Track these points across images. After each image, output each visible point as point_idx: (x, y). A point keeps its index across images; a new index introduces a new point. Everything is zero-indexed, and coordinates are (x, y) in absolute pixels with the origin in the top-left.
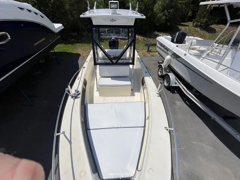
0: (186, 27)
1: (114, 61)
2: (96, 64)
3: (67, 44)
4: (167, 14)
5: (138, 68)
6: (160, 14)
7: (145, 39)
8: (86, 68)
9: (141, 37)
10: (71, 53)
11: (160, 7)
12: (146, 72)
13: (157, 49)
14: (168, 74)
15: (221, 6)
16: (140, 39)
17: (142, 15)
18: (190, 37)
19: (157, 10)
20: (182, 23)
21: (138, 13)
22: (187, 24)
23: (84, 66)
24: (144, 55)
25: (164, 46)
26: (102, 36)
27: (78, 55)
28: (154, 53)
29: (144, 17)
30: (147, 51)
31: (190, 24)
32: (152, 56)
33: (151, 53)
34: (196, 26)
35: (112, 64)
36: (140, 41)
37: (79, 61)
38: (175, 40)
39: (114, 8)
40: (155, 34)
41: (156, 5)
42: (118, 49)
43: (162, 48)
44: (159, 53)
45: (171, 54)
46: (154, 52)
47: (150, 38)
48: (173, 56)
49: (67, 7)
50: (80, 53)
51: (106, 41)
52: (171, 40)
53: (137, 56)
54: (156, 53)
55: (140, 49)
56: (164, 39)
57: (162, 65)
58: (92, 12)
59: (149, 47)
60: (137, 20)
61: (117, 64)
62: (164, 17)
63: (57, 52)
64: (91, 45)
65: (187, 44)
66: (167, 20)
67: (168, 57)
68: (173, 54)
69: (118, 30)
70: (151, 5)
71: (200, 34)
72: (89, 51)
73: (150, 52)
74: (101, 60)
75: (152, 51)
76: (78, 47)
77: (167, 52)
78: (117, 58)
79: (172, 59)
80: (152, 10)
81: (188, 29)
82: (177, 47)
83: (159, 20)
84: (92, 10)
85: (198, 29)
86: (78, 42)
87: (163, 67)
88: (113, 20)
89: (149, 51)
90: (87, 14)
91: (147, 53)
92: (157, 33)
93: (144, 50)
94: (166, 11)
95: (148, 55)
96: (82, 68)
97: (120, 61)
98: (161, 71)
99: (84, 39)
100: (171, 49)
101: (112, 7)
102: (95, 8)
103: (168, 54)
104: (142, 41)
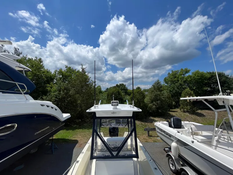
0: (176, 113)
1: (115, 153)
2: (92, 157)
3: (68, 130)
4: (156, 104)
5: (143, 159)
6: (151, 105)
7: (143, 123)
8: (79, 163)
9: (139, 122)
10: (69, 140)
11: (149, 100)
12: (156, 169)
13: (158, 134)
14: (184, 168)
15: (198, 100)
16: (138, 124)
17: (138, 109)
18: (186, 122)
19: (147, 102)
20: (171, 110)
21: (135, 107)
22: (175, 111)
23: (78, 159)
24: (145, 140)
25: (164, 132)
26: (103, 125)
27: (76, 142)
29: (141, 110)
30: (147, 136)
31: (178, 110)
32: (155, 141)
33: (153, 139)
34: (184, 112)
35: (112, 157)
37: (74, 150)
38: (173, 125)
39: (115, 105)
41: (146, 99)
42: (117, 136)
43: (163, 134)
44: (161, 139)
45: (176, 141)
46: (155, 136)
47: (147, 122)
48: (179, 143)
49: (79, 102)
50: (78, 139)
52: (168, 125)
53: (139, 144)
54: (158, 138)
55: (140, 134)
56: (162, 125)
57: (170, 153)
58: (97, 107)
59: (149, 132)
60: (134, 113)
61: (118, 157)
62: (154, 106)
63: (56, 139)
64: (91, 131)
65: (186, 128)
66: (158, 109)
67: (174, 144)
68: (177, 141)
69: (118, 120)
70: (142, 99)
71: (192, 118)
72: (88, 137)
73: (151, 137)
74: (99, 152)
75: (153, 135)
76: (78, 133)
77: (170, 138)
78: (118, 149)
79: (180, 147)
80: (143, 102)
81: (178, 114)
82: (179, 133)
83: (150, 108)
84: (97, 105)
85: (187, 114)
86: (80, 128)
87: (174, 158)
88: (113, 113)
89: (149, 136)
90: (93, 109)
91: (149, 138)
92: (152, 118)
93: (145, 135)
94: (154, 102)
95: (150, 140)
96: (75, 162)
97: (121, 153)
98: (172, 163)
99: (85, 125)
100: (174, 136)
101: (113, 104)
102: (99, 104)
103: (173, 141)
104: (140, 125)
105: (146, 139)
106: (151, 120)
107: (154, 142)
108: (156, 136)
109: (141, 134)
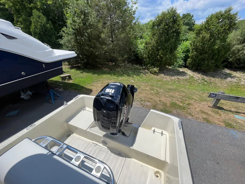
7: (206, 78)
16: (197, 78)
19: (232, 40)
24: (205, 116)
28: (231, 115)
30: (212, 105)
32: (228, 124)
33: (224, 115)
36: (196, 80)
40: (225, 73)
41: (232, 34)
46: (230, 111)
47: (214, 77)
51: (144, 75)
55: (195, 97)
59: (218, 100)
73: (220, 111)
75: (225, 108)
89: (217, 107)
91: (213, 112)
92: (228, 71)
93: (205, 103)
95: (217, 118)
104: (199, 81)
105: (205, 113)
106: (225, 75)
107: (226, 126)
108: (233, 109)
109: (197, 99)
